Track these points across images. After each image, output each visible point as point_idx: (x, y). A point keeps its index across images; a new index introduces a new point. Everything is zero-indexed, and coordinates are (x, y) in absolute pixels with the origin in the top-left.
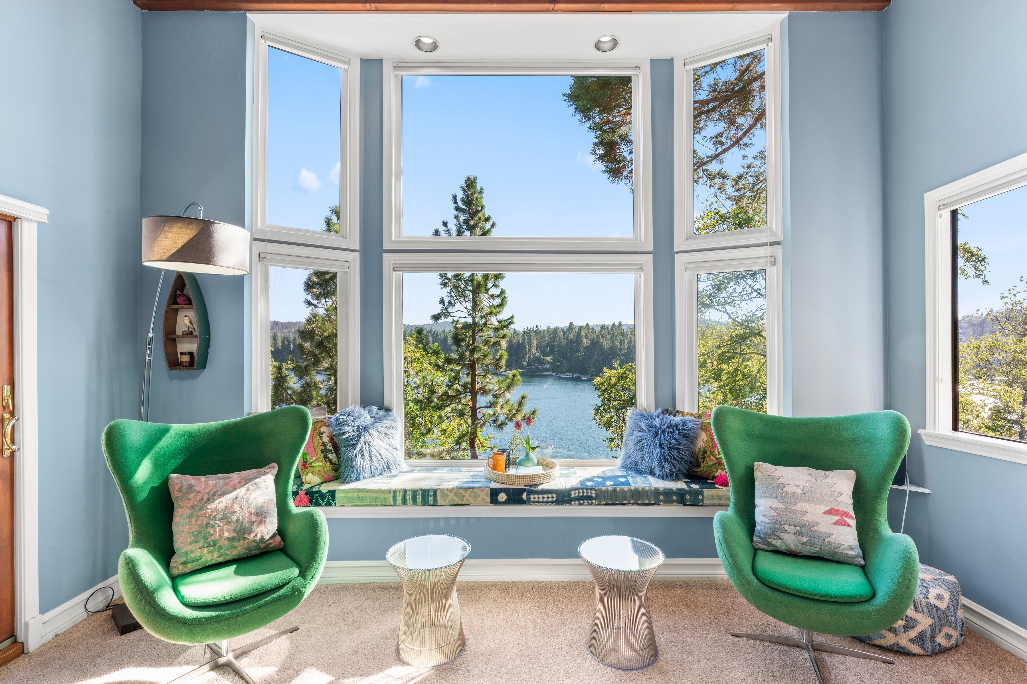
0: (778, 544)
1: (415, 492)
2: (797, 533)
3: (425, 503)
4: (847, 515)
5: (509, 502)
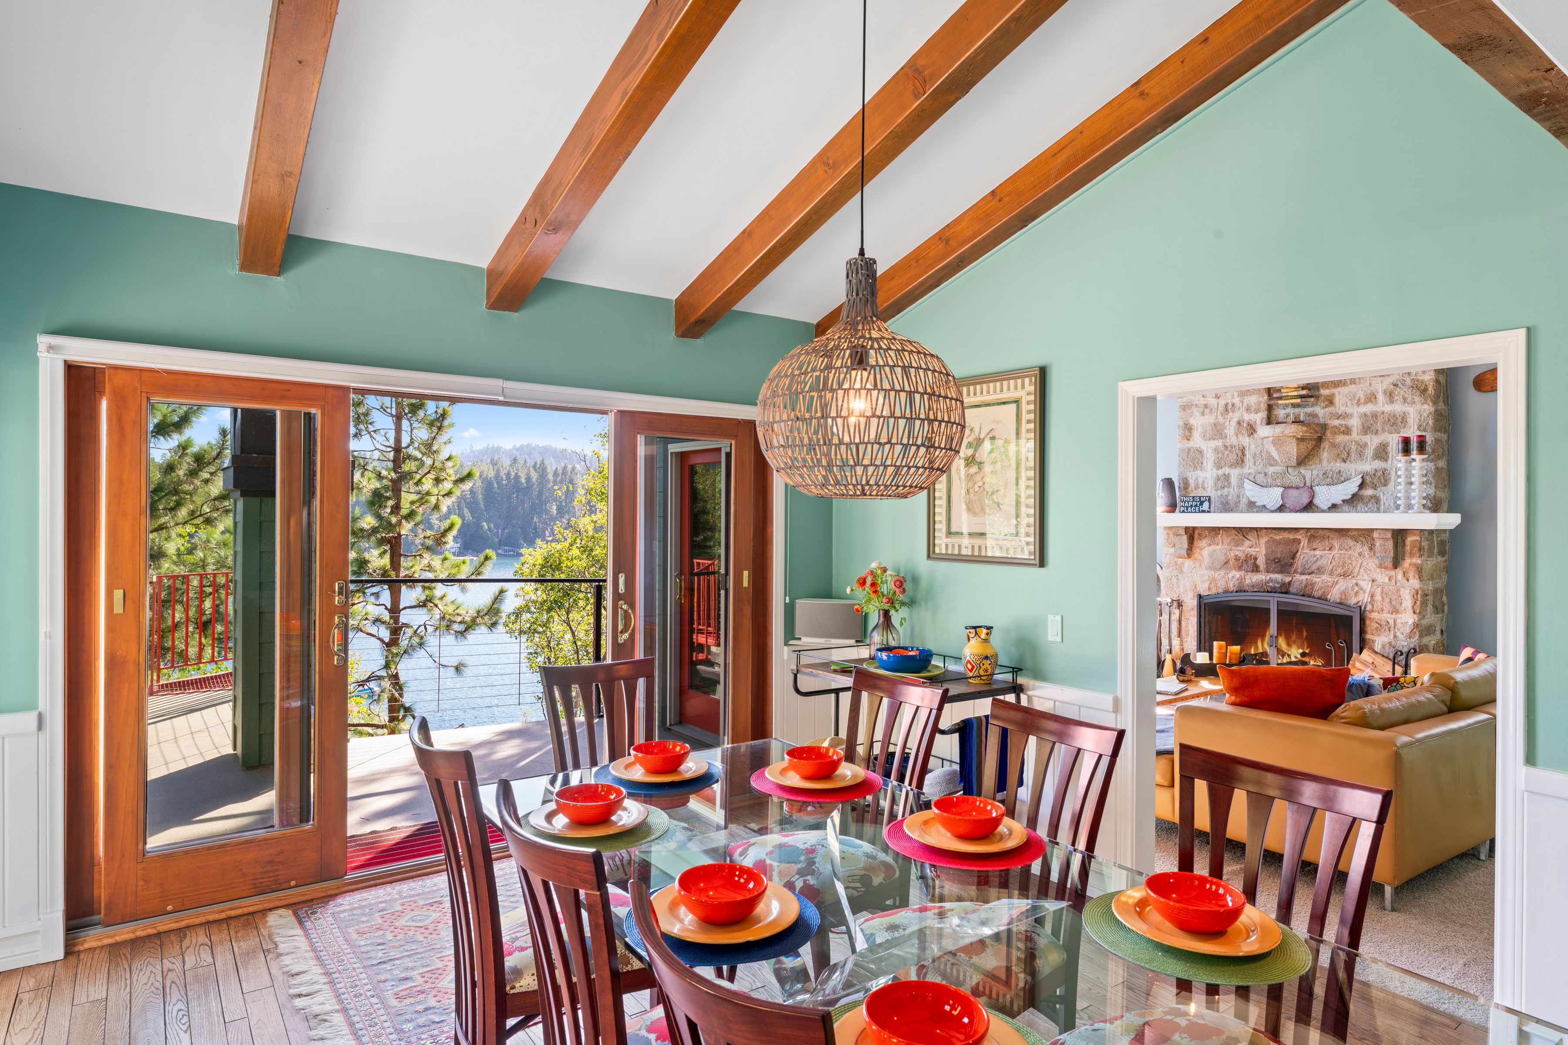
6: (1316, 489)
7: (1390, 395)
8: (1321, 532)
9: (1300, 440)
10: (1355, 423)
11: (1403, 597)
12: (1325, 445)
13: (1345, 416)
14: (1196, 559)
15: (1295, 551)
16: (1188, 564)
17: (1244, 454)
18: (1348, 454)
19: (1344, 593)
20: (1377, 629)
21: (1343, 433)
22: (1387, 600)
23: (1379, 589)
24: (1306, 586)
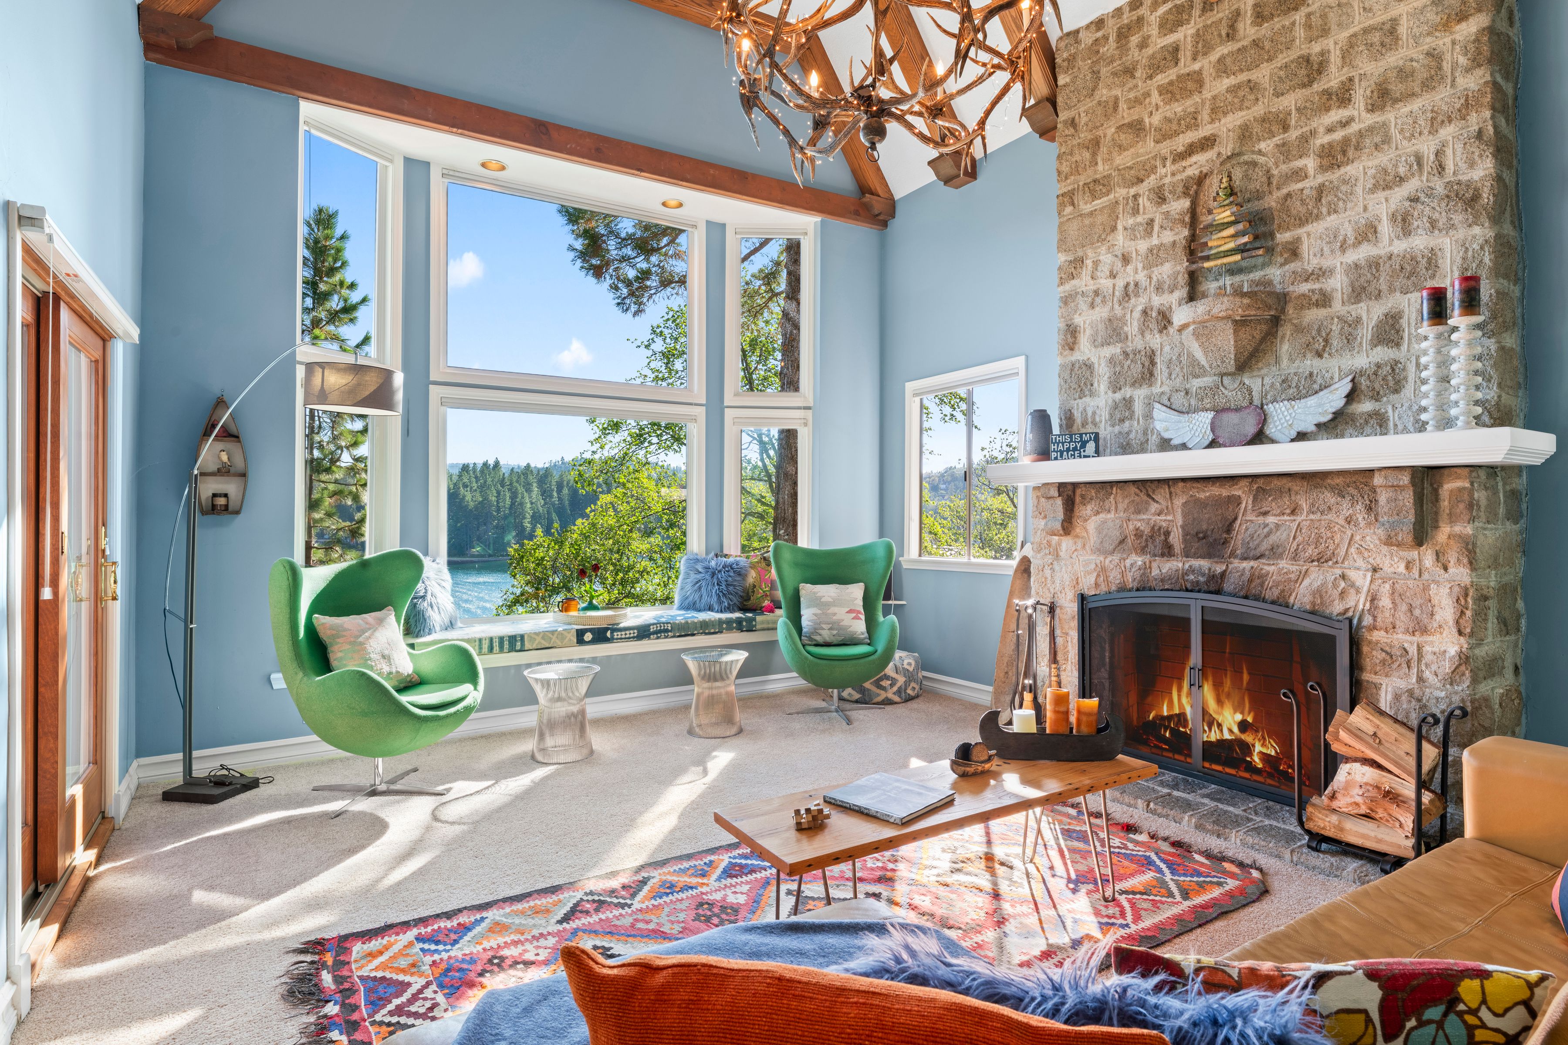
0: (818, 638)
1: (501, 639)
2: (830, 629)
3: (512, 649)
4: (859, 612)
5: (594, 641)
6: (1270, 408)
7: (1404, 220)
8: (1276, 483)
9: (1240, 324)
10: (1337, 283)
11: (1435, 601)
12: (1286, 330)
13: (1322, 273)
14: (1077, 536)
15: (1231, 518)
16: (1066, 544)
17: (1153, 363)
18: (1326, 341)
19: (1319, 592)
20: (1383, 662)
21: (1317, 305)
22: (1404, 607)
23: (1387, 586)
24: (1250, 581)
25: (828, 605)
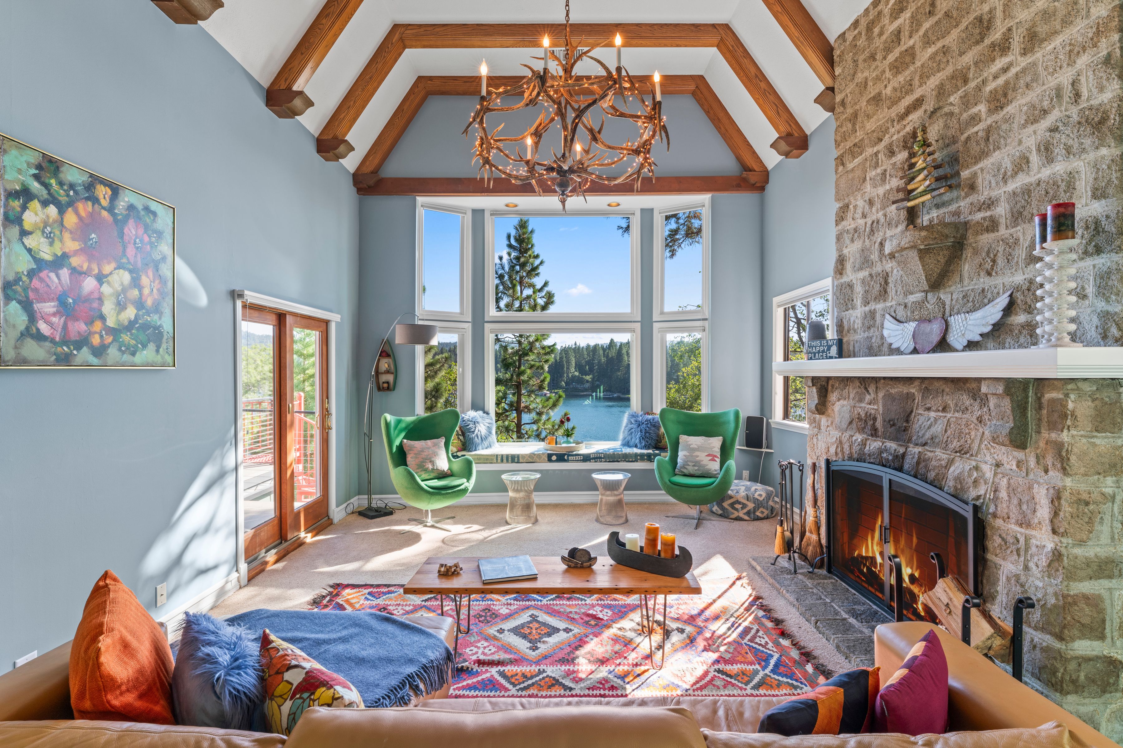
0: (685, 471)
1: (507, 456)
2: (694, 466)
3: (513, 461)
4: (716, 456)
5: (557, 461)
6: (952, 320)
7: (1047, 149)
8: (936, 384)
9: (923, 254)
10: (1001, 210)
11: (1037, 500)
12: (968, 253)
13: (990, 204)
14: (828, 416)
15: (909, 410)
16: (824, 421)
18: (994, 261)
19: (958, 479)
20: (1000, 545)
21: (988, 230)
22: (1015, 501)
23: (1005, 480)
24: (918, 463)
25: (694, 450)
